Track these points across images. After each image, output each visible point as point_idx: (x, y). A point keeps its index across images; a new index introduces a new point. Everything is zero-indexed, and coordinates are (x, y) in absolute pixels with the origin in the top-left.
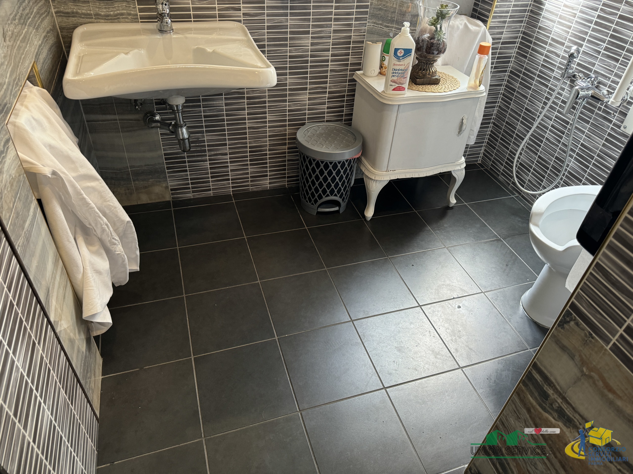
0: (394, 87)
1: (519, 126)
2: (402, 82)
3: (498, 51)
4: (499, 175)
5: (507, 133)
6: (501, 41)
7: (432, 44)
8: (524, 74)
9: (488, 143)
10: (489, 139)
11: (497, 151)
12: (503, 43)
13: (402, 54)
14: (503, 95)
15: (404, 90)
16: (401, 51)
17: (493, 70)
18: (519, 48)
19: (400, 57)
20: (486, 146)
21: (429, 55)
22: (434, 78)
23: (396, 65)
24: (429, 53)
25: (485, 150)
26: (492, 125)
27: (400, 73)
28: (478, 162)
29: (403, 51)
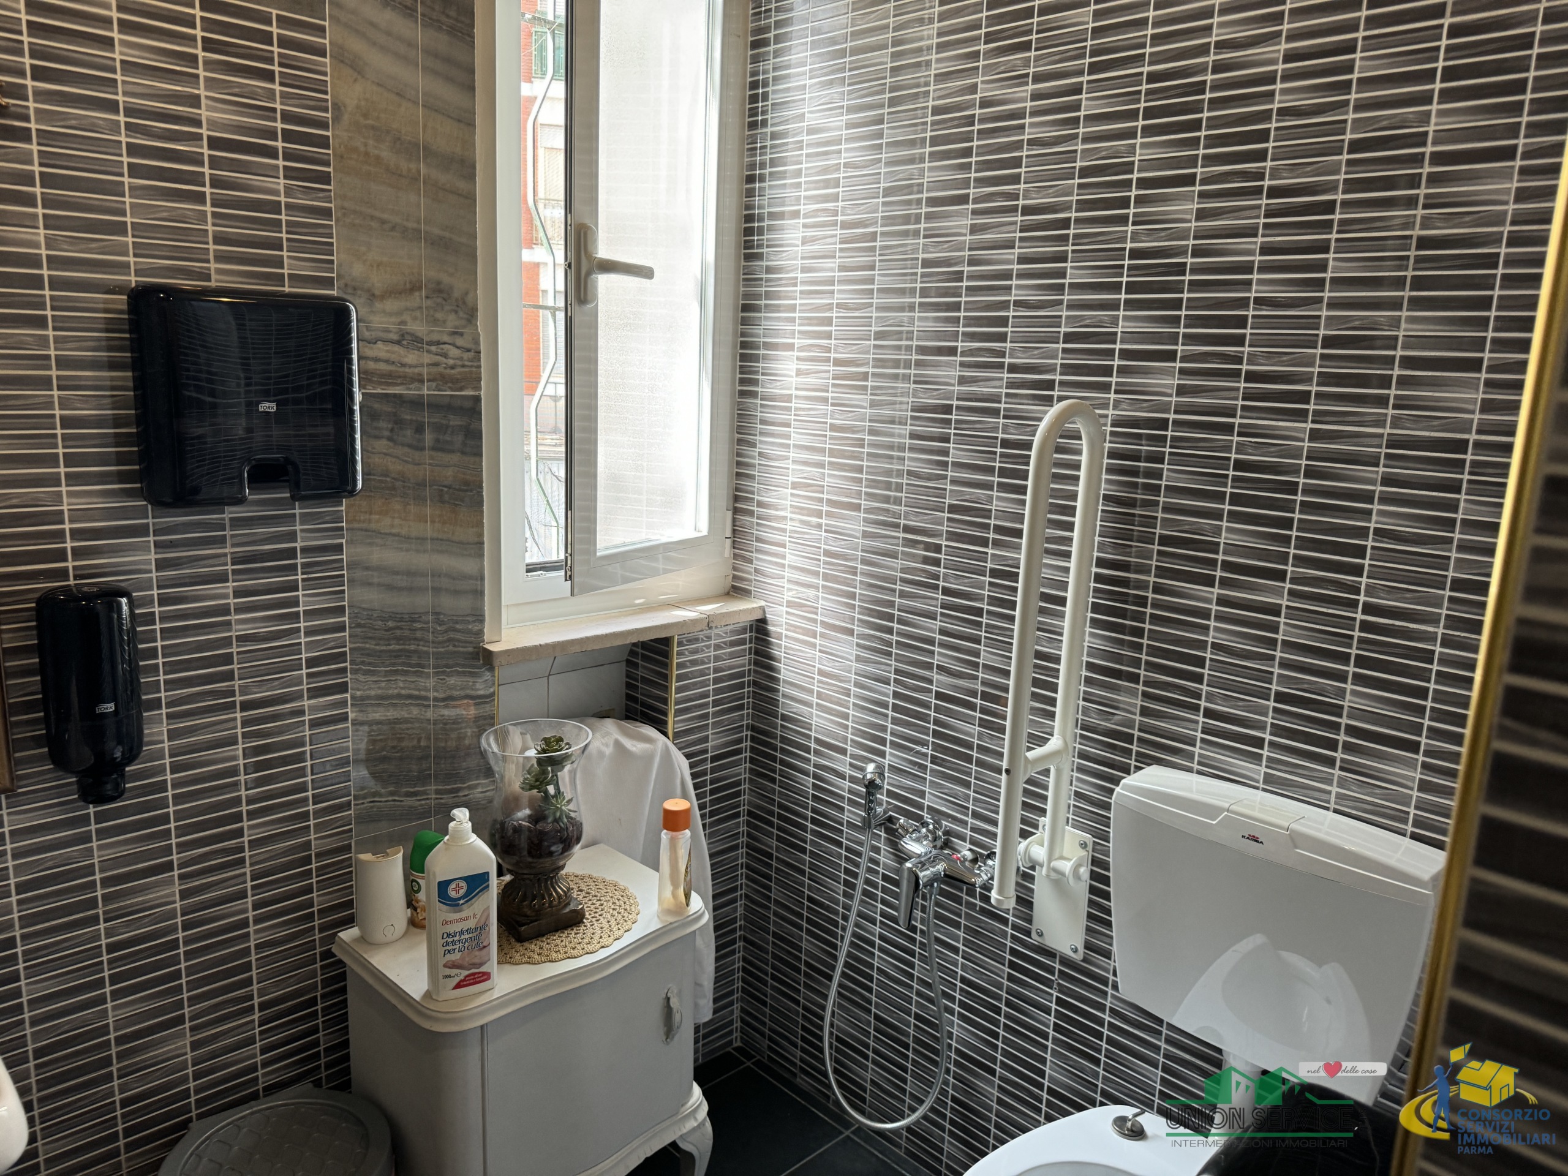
0: (457, 980)
1: (806, 943)
2: (477, 961)
3: (708, 777)
4: (795, 1075)
5: (781, 960)
6: (709, 755)
7: (542, 835)
8: (781, 817)
9: (744, 990)
10: (744, 980)
11: (772, 1008)
12: (714, 759)
13: (462, 892)
14: (748, 867)
15: (488, 978)
16: (457, 885)
17: (708, 821)
18: (752, 761)
19: (460, 899)
20: (742, 999)
21: (541, 860)
22: (567, 910)
23: (452, 922)
24: (540, 856)
25: (743, 1010)
26: (742, 944)
27: (466, 940)
28: (735, 1045)
29: (463, 884)
